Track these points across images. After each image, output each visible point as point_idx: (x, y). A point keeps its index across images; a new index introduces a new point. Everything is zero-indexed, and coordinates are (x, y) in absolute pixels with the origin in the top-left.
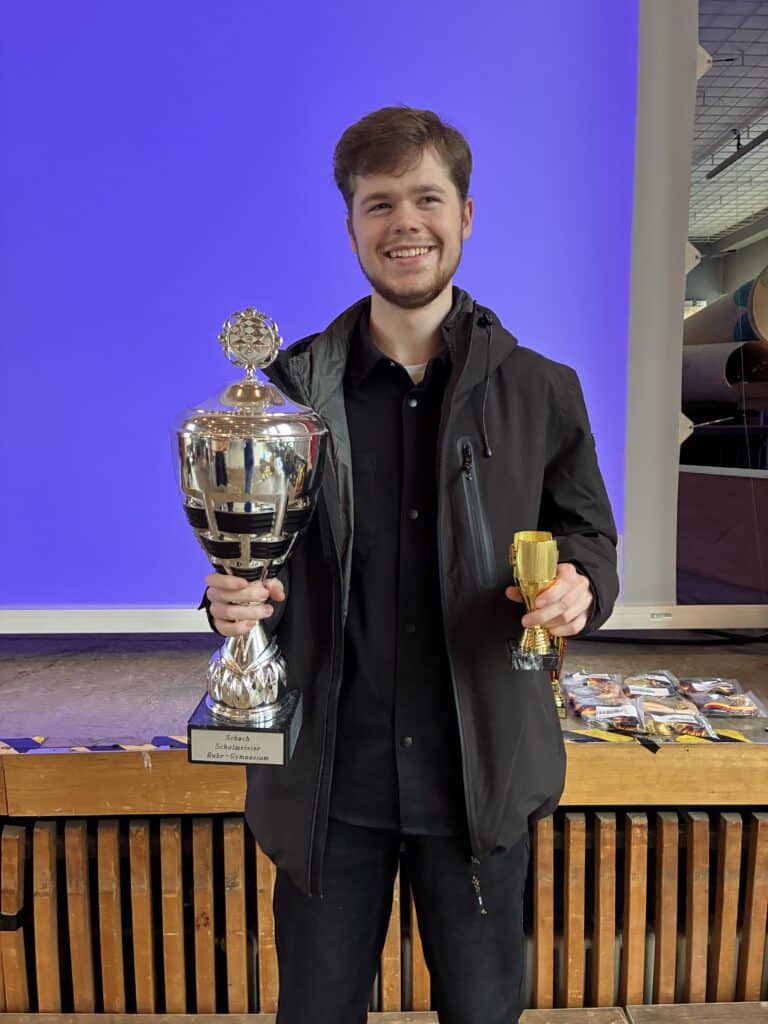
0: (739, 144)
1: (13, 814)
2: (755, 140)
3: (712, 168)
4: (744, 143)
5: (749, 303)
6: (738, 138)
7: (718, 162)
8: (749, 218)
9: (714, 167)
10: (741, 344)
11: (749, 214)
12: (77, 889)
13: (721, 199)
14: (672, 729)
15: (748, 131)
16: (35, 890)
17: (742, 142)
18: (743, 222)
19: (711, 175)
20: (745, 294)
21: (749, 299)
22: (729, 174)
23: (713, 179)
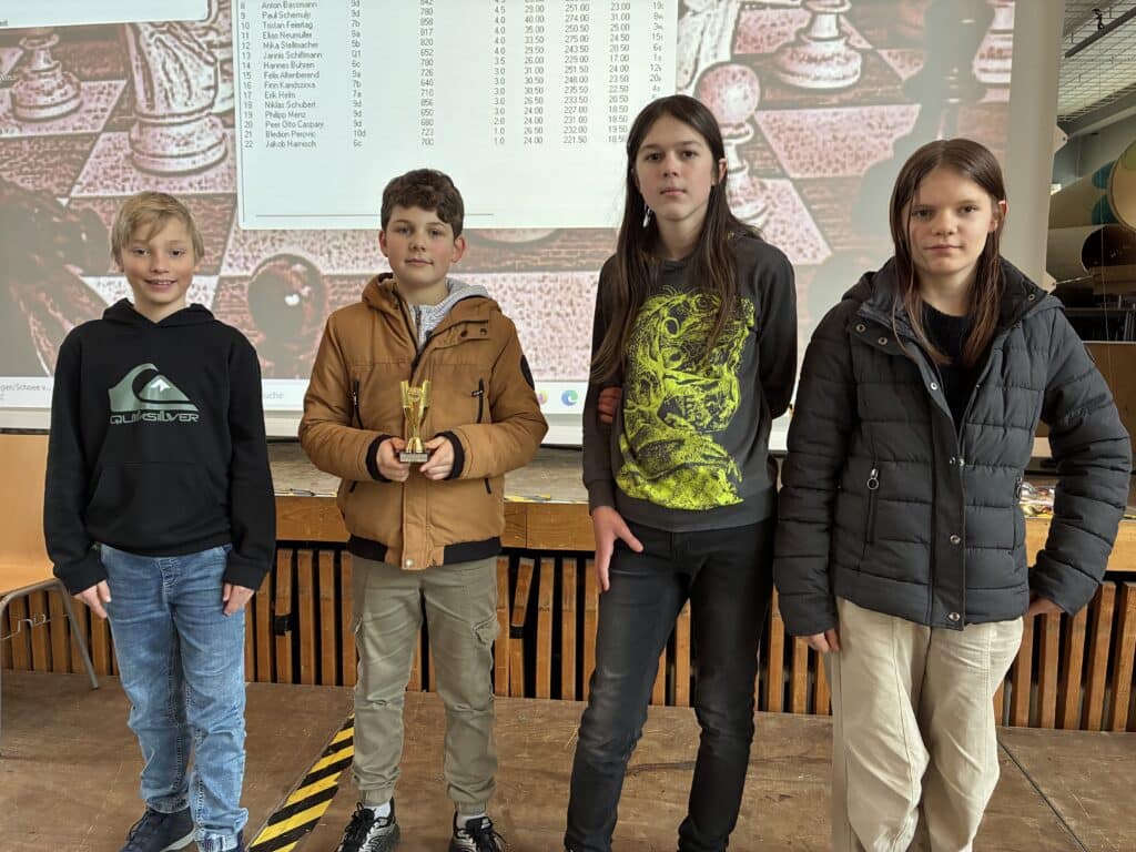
0: (1100, 24)
1: (531, 546)
2: (1117, 19)
3: (1071, 47)
4: (1106, 22)
5: (1109, 186)
6: (1100, 18)
7: (1078, 41)
8: (1110, 96)
9: (1074, 46)
10: (1102, 226)
11: (1111, 93)
12: (570, 606)
13: (1080, 77)
14: (1034, 510)
15: (1110, 12)
16: (540, 605)
17: (1103, 22)
18: (1104, 100)
19: (1070, 54)
20: (1105, 175)
21: (1109, 181)
22: (1091, 51)
23: (1072, 57)
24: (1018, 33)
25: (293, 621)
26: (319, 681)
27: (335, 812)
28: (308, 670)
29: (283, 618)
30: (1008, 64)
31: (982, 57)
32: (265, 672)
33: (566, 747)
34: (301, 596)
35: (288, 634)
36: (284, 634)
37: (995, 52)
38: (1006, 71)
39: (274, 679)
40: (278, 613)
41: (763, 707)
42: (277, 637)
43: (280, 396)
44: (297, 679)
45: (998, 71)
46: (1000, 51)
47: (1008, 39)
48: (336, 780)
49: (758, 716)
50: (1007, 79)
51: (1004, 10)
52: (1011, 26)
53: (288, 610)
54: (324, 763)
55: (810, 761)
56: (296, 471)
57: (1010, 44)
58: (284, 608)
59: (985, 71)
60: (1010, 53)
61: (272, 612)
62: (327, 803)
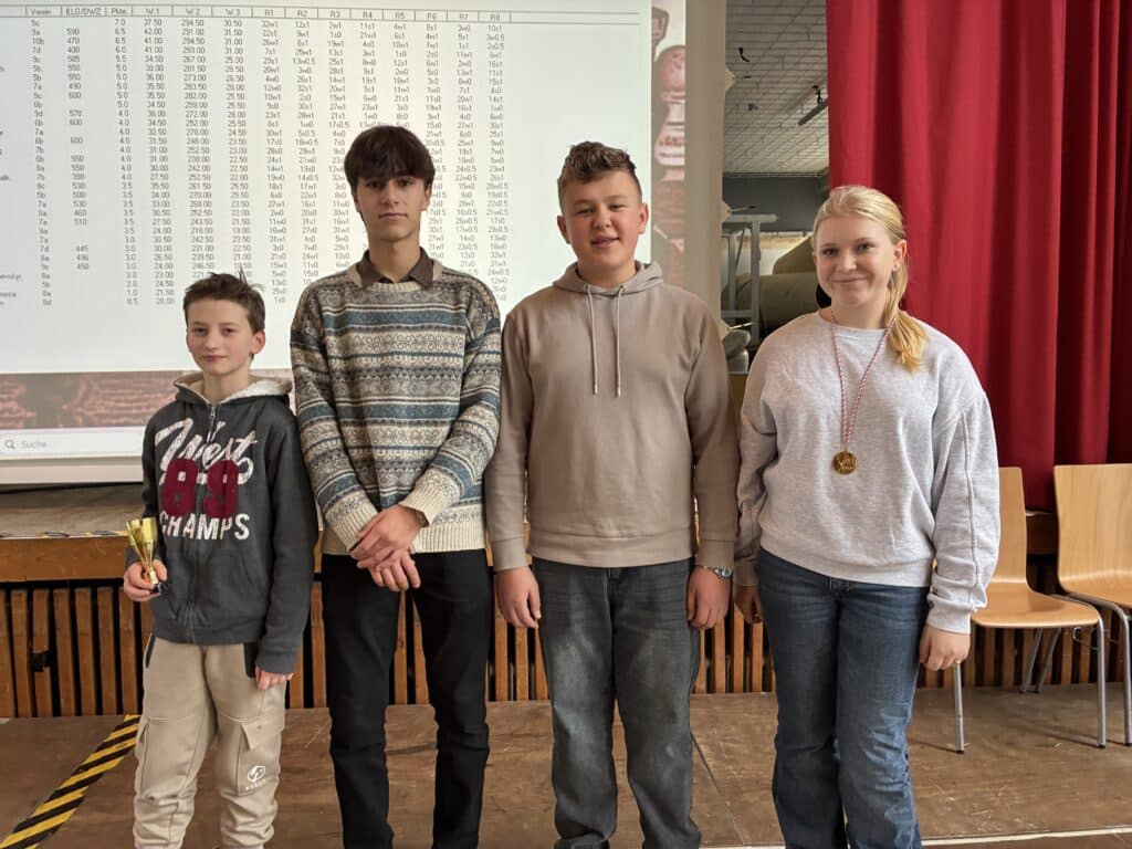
0: (819, 98)
3: (803, 116)
6: (819, 93)
7: (806, 112)
17: (821, 96)
19: (802, 122)
23: (804, 126)
24: (688, 125)
25: (51, 657)
26: (79, 712)
27: (77, 818)
28: (67, 703)
29: (40, 655)
30: (682, 150)
31: (661, 144)
32: (26, 707)
33: (306, 746)
34: (58, 632)
35: (47, 671)
36: (42, 671)
37: (671, 141)
38: (680, 156)
39: (35, 714)
40: (36, 651)
41: (493, 698)
42: (36, 674)
43: (44, 445)
44: (57, 711)
45: (675, 156)
46: (675, 139)
47: (681, 130)
48: (83, 793)
49: (488, 704)
50: (681, 162)
51: (675, 106)
52: (683, 119)
53: (46, 647)
54: (74, 780)
55: (517, 736)
56: (59, 516)
57: (683, 134)
58: (41, 646)
59: (664, 155)
60: (683, 142)
61: (30, 649)
62: (71, 812)
